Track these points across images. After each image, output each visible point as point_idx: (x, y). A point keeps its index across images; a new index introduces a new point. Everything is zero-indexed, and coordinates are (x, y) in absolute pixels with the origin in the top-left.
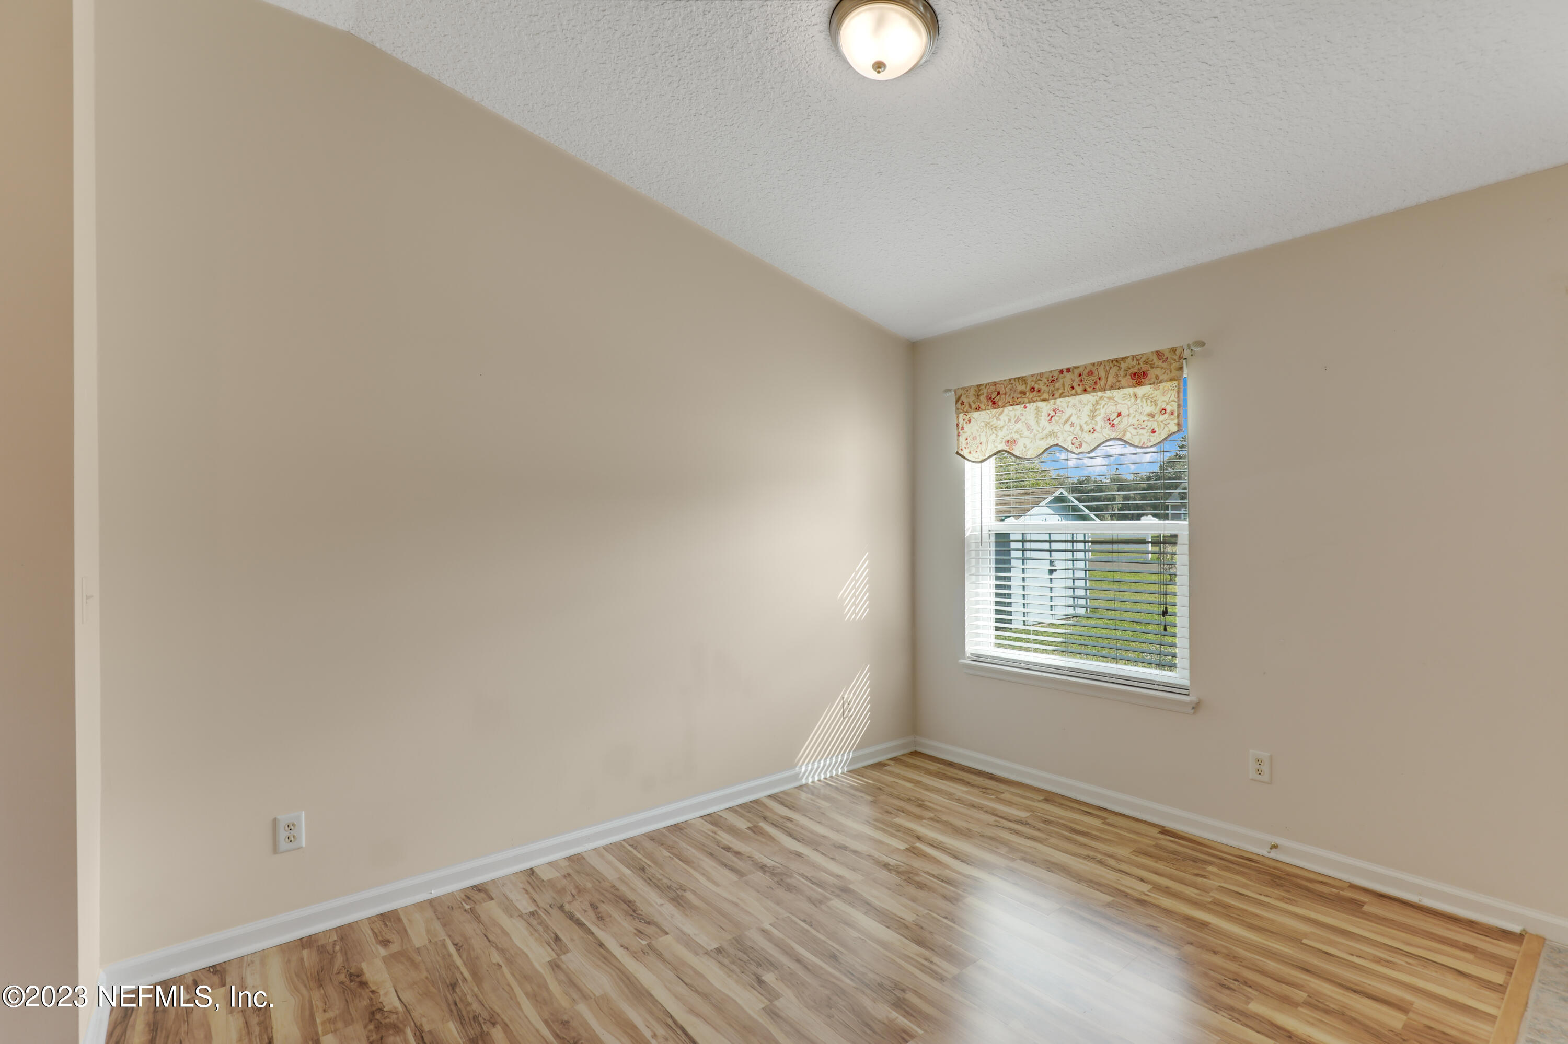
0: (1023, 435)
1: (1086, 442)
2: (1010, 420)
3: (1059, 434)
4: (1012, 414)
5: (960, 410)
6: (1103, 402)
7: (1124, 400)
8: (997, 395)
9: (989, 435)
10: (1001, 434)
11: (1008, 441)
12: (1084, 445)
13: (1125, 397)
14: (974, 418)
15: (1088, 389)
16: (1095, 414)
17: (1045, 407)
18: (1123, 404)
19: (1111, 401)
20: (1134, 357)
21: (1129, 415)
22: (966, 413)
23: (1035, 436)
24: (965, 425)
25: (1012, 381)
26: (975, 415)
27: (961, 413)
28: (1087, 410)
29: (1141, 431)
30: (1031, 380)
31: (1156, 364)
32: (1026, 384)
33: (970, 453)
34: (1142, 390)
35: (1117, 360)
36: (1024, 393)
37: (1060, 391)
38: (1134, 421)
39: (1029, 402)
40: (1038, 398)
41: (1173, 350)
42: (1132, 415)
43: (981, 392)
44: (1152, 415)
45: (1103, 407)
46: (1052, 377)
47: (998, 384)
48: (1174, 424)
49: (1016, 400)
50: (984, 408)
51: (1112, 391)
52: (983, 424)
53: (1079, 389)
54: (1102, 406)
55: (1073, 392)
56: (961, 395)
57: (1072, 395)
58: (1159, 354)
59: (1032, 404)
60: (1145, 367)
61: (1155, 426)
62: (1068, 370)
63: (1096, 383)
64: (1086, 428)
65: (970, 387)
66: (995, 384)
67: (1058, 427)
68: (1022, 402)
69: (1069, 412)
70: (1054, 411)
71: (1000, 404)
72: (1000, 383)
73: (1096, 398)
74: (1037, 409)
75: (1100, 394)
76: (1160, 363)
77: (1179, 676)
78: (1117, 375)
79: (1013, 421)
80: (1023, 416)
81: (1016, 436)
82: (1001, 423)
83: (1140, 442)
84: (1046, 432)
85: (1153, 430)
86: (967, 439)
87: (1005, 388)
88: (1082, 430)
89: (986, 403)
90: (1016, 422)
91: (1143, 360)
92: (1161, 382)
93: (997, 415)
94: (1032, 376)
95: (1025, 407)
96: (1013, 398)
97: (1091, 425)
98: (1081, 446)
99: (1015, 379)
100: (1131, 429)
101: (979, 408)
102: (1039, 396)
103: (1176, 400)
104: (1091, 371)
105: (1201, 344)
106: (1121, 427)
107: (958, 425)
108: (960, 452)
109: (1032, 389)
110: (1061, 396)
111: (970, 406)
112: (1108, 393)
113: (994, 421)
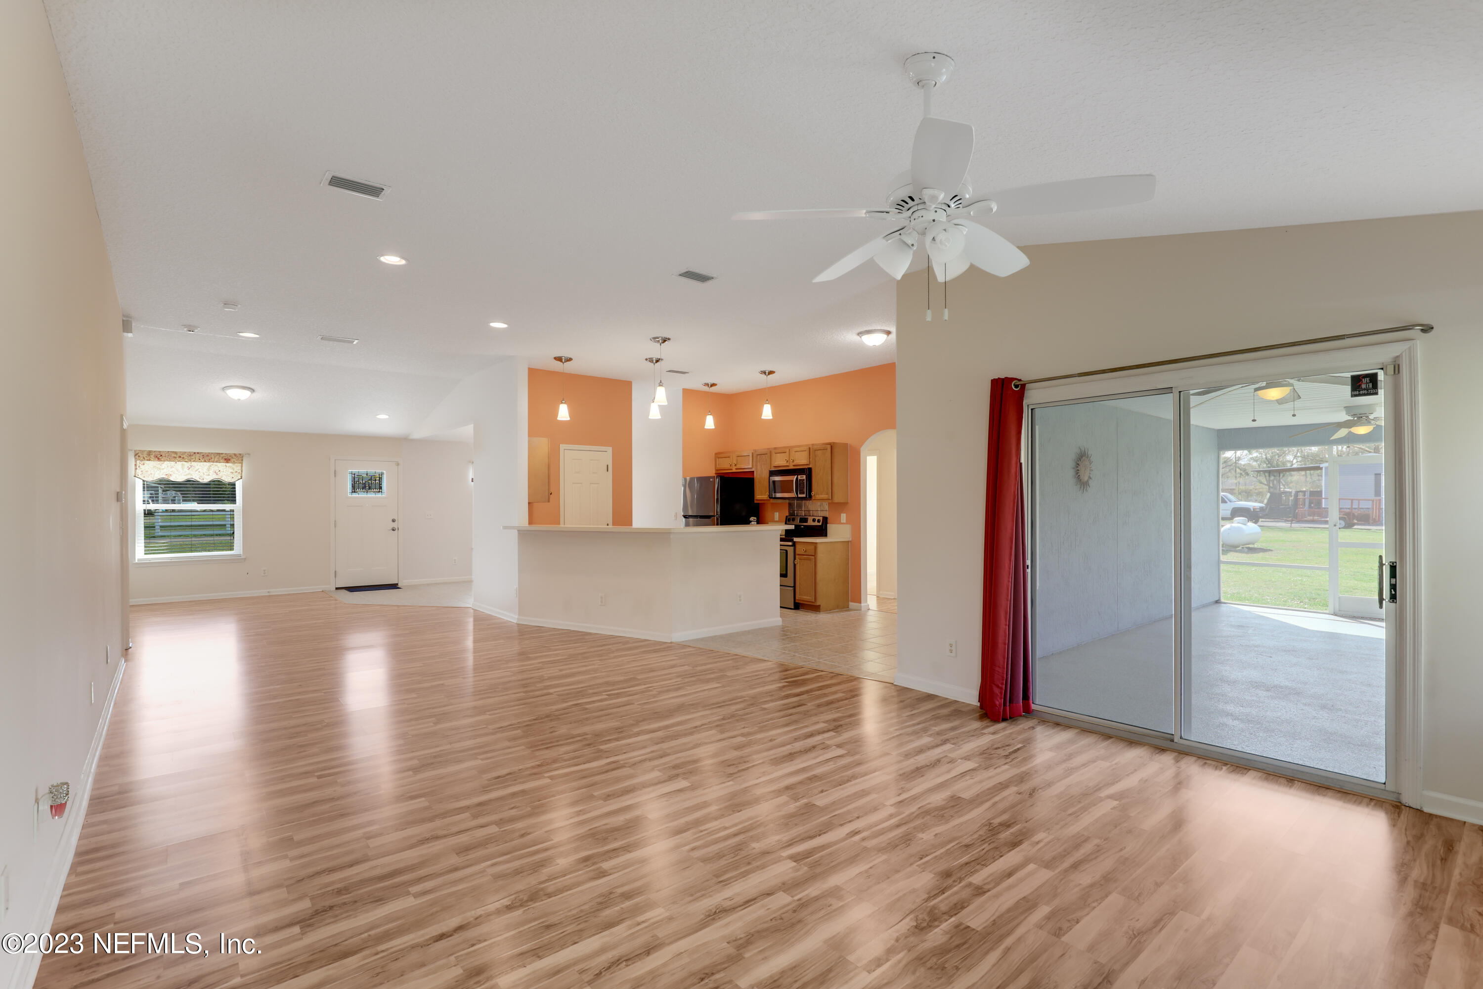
0: (175, 473)
1: (206, 478)
2: (168, 467)
4: (169, 464)
5: (137, 459)
7: (221, 467)
8: (161, 456)
9: (155, 471)
10: (162, 471)
11: (167, 474)
15: (206, 461)
17: (187, 464)
19: (216, 466)
20: (226, 454)
22: (141, 460)
25: (169, 453)
26: (148, 462)
27: (139, 460)
28: (206, 468)
30: (180, 454)
32: (177, 455)
33: (141, 476)
34: (228, 465)
35: (219, 453)
36: (175, 458)
37: (194, 459)
38: (225, 474)
39: (178, 461)
41: (240, 454)
42: (224, 472)
43: (151, 454)
44: (229, 473)
46: (190, 454)
48: (239, 476)
52: (153, 466)
53: (202, 461)
54: (212, 467)
55: (200, 461)
56: (139, 453)
58: (235, 455)
60: (229, 458)
61: (230, 476)
62: (198, 453)
63: (210, 459)
64: (205, 474)
65: (145, 451)
66: (160, 452)
68: (174, 461)
69: (197, 468)
72: (163, 452)
73: (210, 464)
74: (182, 464)
75: (212, 463)
76: (235, 457)
81: (171, 473)
84: (187, 473)
85: (233, 477)
86: (142, 470)
87: (165, 454)
88: (204, 474)
89: (154, 459)
90: (171, 468)
92: (235, 463)
93: (160, 464)
94: (181, 452)
95: (176, 462)
96: (170, 459)
97: (208, 473)
98: (203, 479)
99: (171, 452)
100: (224, 476)
101: (150, 460)
102: (183, 460)
103: (240, 468)
105: (250, 454)
106: (220, 475)
107: (136, 465)
108: (137, 476)
109: (180, 457)
110: (194, 461)
111: (144, 458)
112: (215, 463)
113: (157, 466)
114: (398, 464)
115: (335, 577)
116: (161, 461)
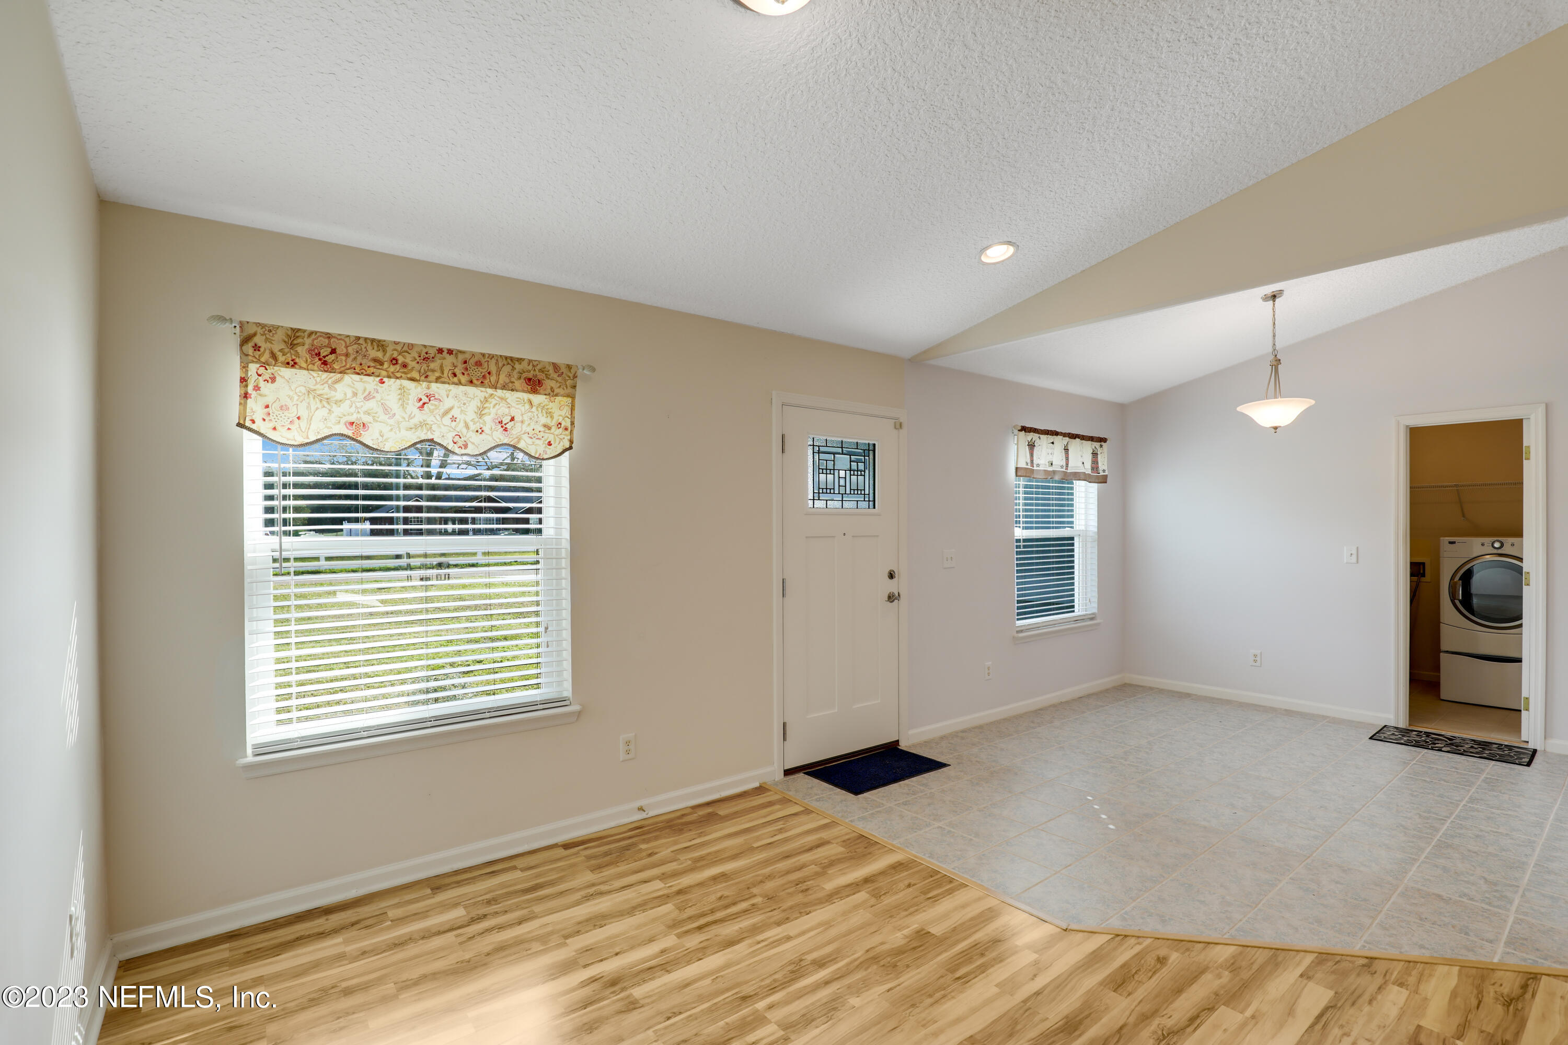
0: (379, 420)
1: (473, 443)
2: (355, 394)
3: (434, 427)
4: (358, 386)
5: (250, 358)
6: (494, 402)
7: (517, 404)
8: (331, 353)
9: (313, 408)
10: (337, 411)
11: (352, 424)
12: (470, 445)
13: (519, 401)
14: (282, 377)
15: (475, 381)
16: (483, 412)
17: (416, 390)
18: (516, 409)
19: (504, 402)
20: (530, 361)
21: (522, 422)
22: (262, 366)
23: (398, 423)
24: (262, 384)
25: (361, 341)
26: (287, 372)
27: (253, 362)
28: (473, 405)
29: (538, 442)
30: (392, 348)
31: (552, 375)
32: (385, 351)
33: (274, 429)
34: (538, 399)
35: (512, 359)
36: (382, 364)
37: (437, 374)
38: (529, 429)
39: (389, 377)
40: (403, 375)
41: (569, 367)
42: (526, 423)
43: (299, 340)
44: (547, 427)
45: (494, 406)
46: (427, 353)
47: (335, 337)
48: (567, 441)
49: (366, 368)
50: (304, 365)
51: (505, 391)
52: (303, 390)
53: (464, 379)
54: (492, 405)
55: (455, 380)
56: (255, 334)
57: (454, 383)
58: (556, 367)
59: (393, 380)
60: (541, 376)
61: (551, 438)
62: (450, 352)
63: (484, 377)
64: (473, 427)
65: (276, 326)
66: (329, 336)
67: (434, 419)
68: (376, 374)
69: (448, 403)
70: (427, 396)
71: (336, 366)
72: (339, 337)
73: (484, 394)
74: (402, 388)
75: (490, 391)
76: (555, 376)
78: (510, 375)
79: (361, 397)
80: (377, 392)
81: (366, 419)
82: (338, 395)
83: (536, 453)
84: (415, 421)
85: (550, 442)
86: (267, 407)
87: (346, 347)
88: (467, 427)
89: (309, 360)
90: (366, 399)
91: (539, 367)
92: (557, 395)
93: (330, 382)
94: (396, 343)
95: (382, 382)
96: (361, 364)
97: (478, 424)
98: (466, 446)
99: (366, 339)
100: (525, 437)
101: (295, 363)
102: (405, 373)
103: (570, 417)
104: (480, 362)
105: (592, 369)
106: (514, 432)
107: (243, 380)
108: (248, 423)
109: (394, 361)
110: (437, 380)
111: (274, 356)
112: (500, 392)
113: (324, 390)
114: (899, 426)
115: (784, 739)
116: (333, 371)
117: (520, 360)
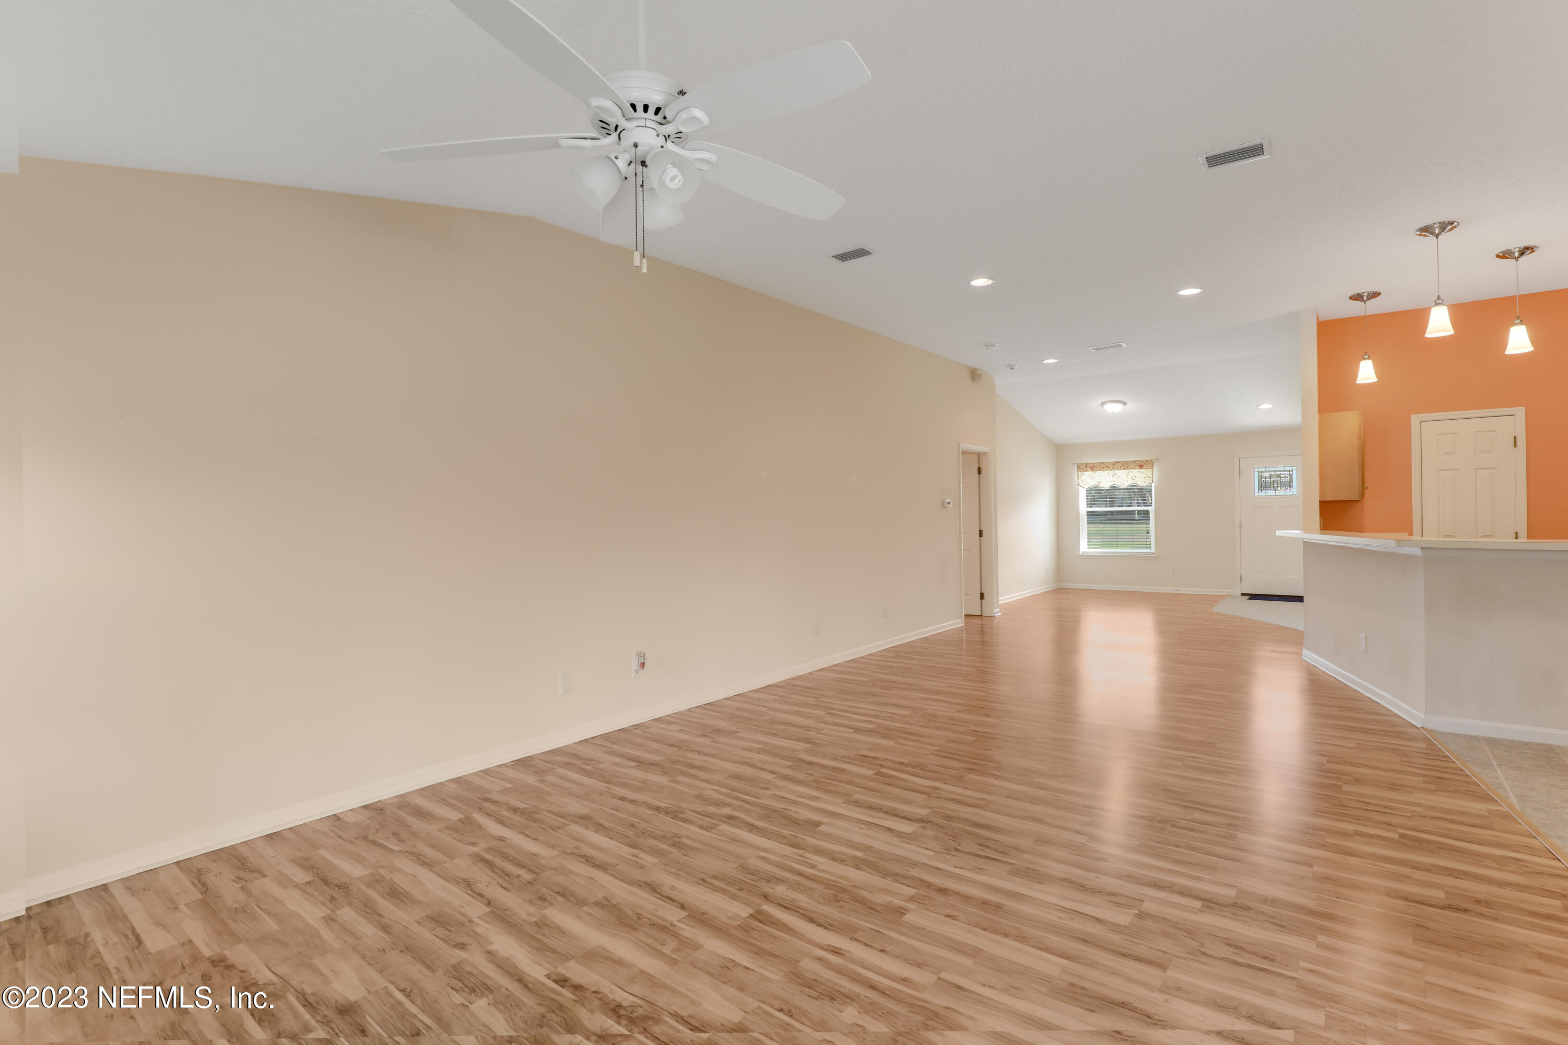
0: (1104, 480)
4: (1101, 474)
6: (1130, 473)
9: (1092, 479)
10: (1098, 480)
17: (1111, 473)
18: (1136, 474)
20: (1140, 461)
22: (1081, 472)
23: (1108, 481)
24: (1081, 476)
28: (1125, 474)
29: (1142, 482)
32: (1104, 465)
34: (1142, 470)
35: (1135, 461)
36: (1104, 467)
41: (1151, 460)
44: (1145, 478)
48: (1151, 481)
52: (1089, 475)
53: (1123, 468)
57: (1120, 470)
58: (1147, 461)
61: (1146, 481)
62: (1119, 462)
66: (1093, 463)
68: (1103, 470)
69: (1119, 475)
70: (1114, 474)
72: (1096, 463)
74: (1108, 473)
75: (1129, 470)
77: (1153, 550)
78: (1134, 465)
81: (1102, 481)
84: (1112, 480)
87: (1097, 465)
88: (1124, 480)
89: (1090, 469)
90: (1102, 476)
92: (1147, 468)
94: (1107, 462)
96: (1100, 468)
98: (1123, 485)
99: (1100, 462)
101: (1088, 470)
103: (1152, 474)
104: (1124, 463)
105: (1158, 460)
106: (1139, 480)
107: (1078, 476)
108: (1081, 484)
109: (1107, 466)
110: (1117, 469)
111: (1083, 470)
112: (1132, 470)
113: (1092, 475)
115: (1241, 582)
116: (1094, 471)
117: (1137, 461)
